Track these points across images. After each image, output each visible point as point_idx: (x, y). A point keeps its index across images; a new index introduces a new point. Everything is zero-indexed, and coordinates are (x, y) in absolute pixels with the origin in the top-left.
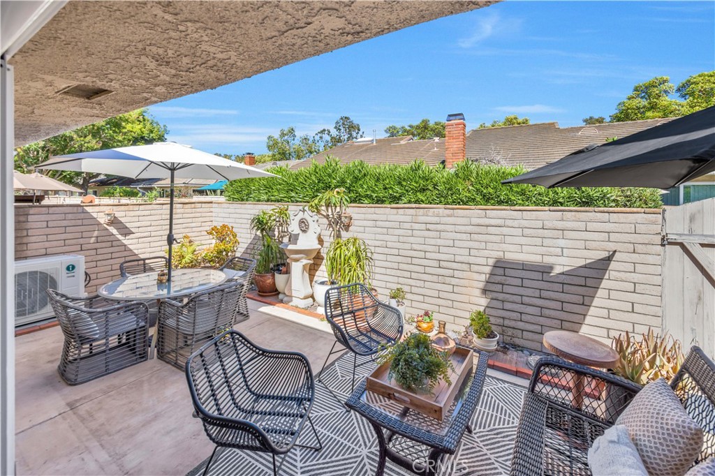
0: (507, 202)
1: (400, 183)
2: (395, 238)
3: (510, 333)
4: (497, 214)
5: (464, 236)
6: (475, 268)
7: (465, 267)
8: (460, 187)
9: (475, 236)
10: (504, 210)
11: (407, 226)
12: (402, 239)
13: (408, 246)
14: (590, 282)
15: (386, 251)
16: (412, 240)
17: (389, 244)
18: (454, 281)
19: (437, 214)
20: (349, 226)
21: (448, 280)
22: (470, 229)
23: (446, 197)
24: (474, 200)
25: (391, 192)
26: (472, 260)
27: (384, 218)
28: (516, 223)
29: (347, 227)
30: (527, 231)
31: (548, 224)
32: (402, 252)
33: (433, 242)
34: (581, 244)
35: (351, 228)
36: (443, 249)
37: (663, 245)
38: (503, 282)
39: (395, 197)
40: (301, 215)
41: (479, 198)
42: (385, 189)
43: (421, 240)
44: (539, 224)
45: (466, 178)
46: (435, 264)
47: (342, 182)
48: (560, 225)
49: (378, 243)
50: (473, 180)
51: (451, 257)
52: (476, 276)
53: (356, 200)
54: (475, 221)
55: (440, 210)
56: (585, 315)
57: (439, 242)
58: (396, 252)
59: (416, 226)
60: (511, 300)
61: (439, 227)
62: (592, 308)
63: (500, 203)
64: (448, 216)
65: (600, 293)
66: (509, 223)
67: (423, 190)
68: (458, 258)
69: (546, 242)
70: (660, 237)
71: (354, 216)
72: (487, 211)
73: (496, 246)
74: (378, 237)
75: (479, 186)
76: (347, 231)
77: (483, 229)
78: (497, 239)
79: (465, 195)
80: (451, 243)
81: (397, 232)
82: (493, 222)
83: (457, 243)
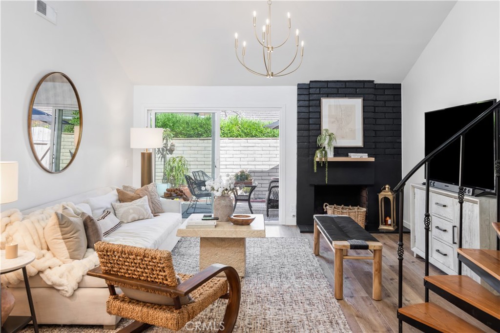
0: (255, 136)
1: (201, 127)
3: (257, 194)
4: (252, 141)
5: (238, 152)
8: (234, 129)
9: (243, 152)
10: (255, 139)
11: (209, 149)
12: (206, 156)
15: (197, 163)
17: (199, 159)
19: (225, 142)
20: (173, 151)
22: (240, 148)
23: (227, 134)
24: (240, 135)
25: (196, 131)
26: (242, 163)
27: (195, 145)
28: (259, 145)
29: (171, 151)
30: (264, 148)
31: (272, 145)
36: (227, 159)
39: (199, 134)
41: (243, 134)
42: (193, 129)
44: (268, 145)
45: (236, 124)
48: (275, 145)
49: (191, 159)
50: (240, 125)
51: (232, 163)
53: (176, 136)
54: (243, 145)
55: (226, 140)
58: (203, 163)
61: (226, 148)
63: (252, 136)
64: (230, 143)
66: (257, 145)
68: (235, 163)
69: (271, 152)
71: (176, 145)
72: (248, 140)
74: (192, 156)
75: (243, 129)
76: (171, 154)
77: (246, 148)
78: (252, 152)
79: (235, 133)
80: (231, 156)
81: (203, 152)
82: (250, 145)
83: (235, 156)
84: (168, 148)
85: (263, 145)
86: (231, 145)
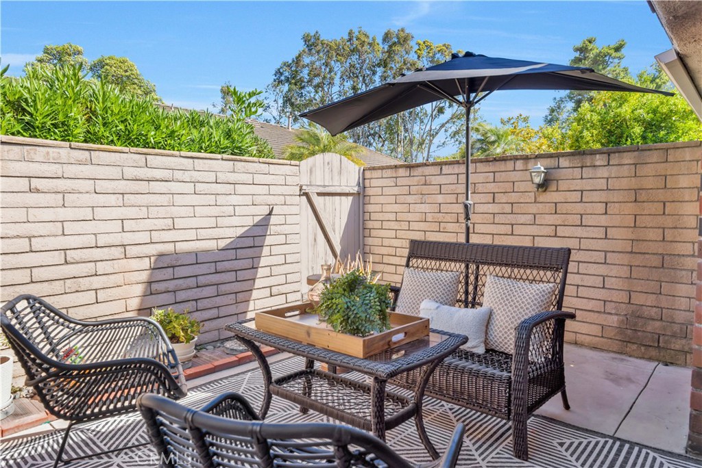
4: (161, 162)
5: (113, 200)
6: (132, 251)
7: (117, 252)
9: (131, 198)
10: (172, 156)
14: (258, 241)
18: (97, 282)
19: (55, 157)
21: (85, 283)
22: (121, 185)
26: (127, 238)
28: (186, 176)
30: (200, 187)
31: (221, 177)
33: (45, 215)
34: (248, 200)
36: (69, 228)
37: (300, 195)
38: (174, 263)
44: (213, 177)
46: (58, 258)
48: (233, 177)
51: (90, 239)
52: (135, 264)
54: (130, 172)
55: (63, 151)
56: (254, 279)
57: (62, 214)
60: (184, 286)
61: (61, 185)
62: (260, 269)
64: (81, 163)
65: (266, 251)
66: (178, 175)
68: (102, 240)
69: (221, 200)
70: (298, 188)
72: (148, 157)
73: (162, 212)
77: (142, 186)
78: (163, 200)
80: (86, 214)
82: (158, 174)
83: (100, 212)
85: (197, 176)
86: (87, 170)
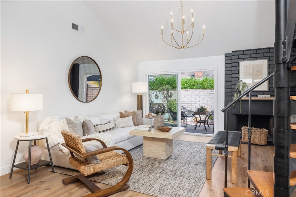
1: (187, 83)
2: (187, 99)
5: (206, 97)
7: (207, 105)
8: (205, 84)
9: (209, 97)
11: (190, 95)
12: (189, 99)
13: (191, 101)
15: (184, 103)
16: (192, 99)
17: (185, 101)
19: (199, 91)
20: (172, 96)
22: (208, 95)
23: (201, 87)
26: (208, 103)
27: (184, 93)
29: (171, 97)
32: (189, 103)
33: (198, 99)
35: (172, 97)
36: (200, 101)
39: (186, 87)
40: (155, 93)
41: (210, 87)
43: (194, 99)
45: (206, 82)
46: (198, 105)
47: (168, 83)
50: (208, 82)
51: (203, 103)
52: (209, 107)
54: (209, 93)
55: (200, 90)
57: (200, 99)
58: (187, 103)
59: (193, 95)
61: (199, 95)
64: (202, 92)
67: (194, 85)
68: (205, 103)
71: (173, 93)
72: (212, 90)
75: (210, 84)
76: (171, 98)
77: (211, 95)
79: (206, 86)
80: (203, 99)
81: (187, 97)
83: (205, 99)
84: (169, 95)
86: (203, 93)
